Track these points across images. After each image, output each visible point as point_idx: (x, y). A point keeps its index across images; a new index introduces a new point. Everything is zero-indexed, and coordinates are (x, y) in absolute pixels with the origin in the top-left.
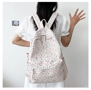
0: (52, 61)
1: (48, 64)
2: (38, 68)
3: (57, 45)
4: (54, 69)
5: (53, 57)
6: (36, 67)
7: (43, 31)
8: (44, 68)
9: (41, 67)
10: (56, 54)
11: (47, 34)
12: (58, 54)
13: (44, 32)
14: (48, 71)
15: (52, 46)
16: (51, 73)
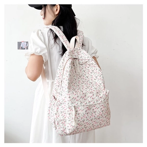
0: (97, 93)
1: (93, 97)
2: (83, 104)
3: (98, 70)
4: (102, 104)
5: (95, 87)
6: (79, 103)
8: (91, 103)
9: (85, 103)
10: (98, 83)
11: (80, 56)
12: (101, 82)
13: (76, 54)
14: (94, 108)
15: (90, 73)
16: (98, 111)
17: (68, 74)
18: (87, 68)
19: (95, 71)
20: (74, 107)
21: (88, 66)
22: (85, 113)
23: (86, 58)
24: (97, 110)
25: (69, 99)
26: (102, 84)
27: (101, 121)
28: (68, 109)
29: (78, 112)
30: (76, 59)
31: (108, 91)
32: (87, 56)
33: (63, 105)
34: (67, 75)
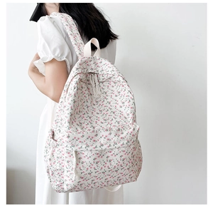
0: (119, 130)
1: (110, 137)
2: (89, 149)
3: (127, 91)
4: (123, 149)
5: (118, 119)
6: (84, 146)
7: (92, 62)
8: (103, 148)
9: (94, 146)
10: (124, 112)
11: (100, 69)
12: (129, 112)
13: (93, 66)
14: (109, 154)
15: (114, 96)
16: (116, 160)
17: (71, 99)
18: (110, 87)
19: (122, 93)
20: (76, 152)
21: (112, 84)
22: (92, 162)
23: (110, 73)
24: (115, 158)
25: (67, 140)
26: (131, 116)
27: (120, 175)
28: (66, 155)
29: (81, 160)
30: (94, 73)
31: (138, 127)
32: (111, 69)
33: (60, 147)
34: (70, 101)
